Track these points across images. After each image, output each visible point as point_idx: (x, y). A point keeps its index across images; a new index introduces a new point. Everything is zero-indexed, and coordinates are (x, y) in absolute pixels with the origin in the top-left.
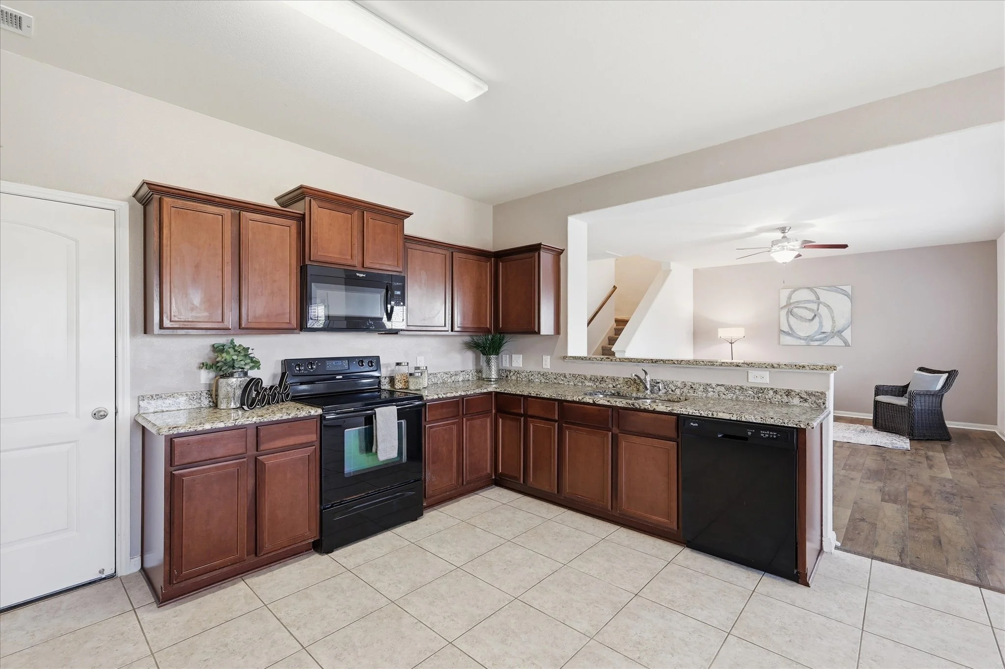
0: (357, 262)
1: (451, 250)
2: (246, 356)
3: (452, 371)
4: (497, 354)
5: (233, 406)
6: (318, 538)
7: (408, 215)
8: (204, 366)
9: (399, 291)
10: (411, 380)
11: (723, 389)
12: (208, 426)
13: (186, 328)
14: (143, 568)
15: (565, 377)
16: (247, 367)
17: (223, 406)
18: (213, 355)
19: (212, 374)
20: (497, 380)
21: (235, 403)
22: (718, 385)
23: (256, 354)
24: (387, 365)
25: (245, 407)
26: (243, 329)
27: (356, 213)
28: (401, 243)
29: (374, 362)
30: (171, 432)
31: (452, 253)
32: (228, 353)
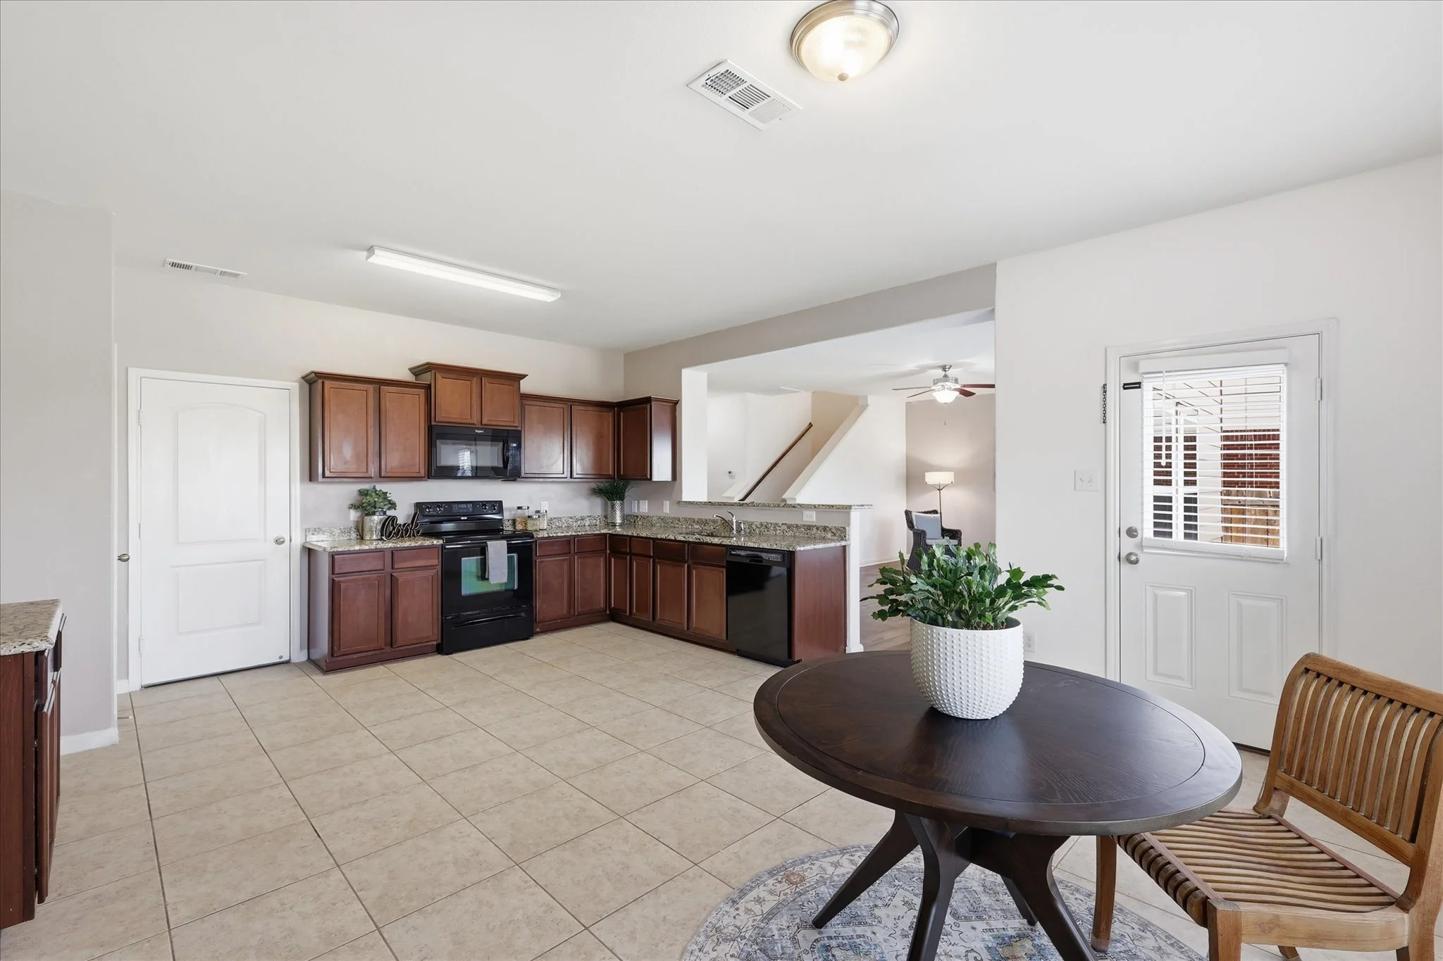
0: (476, 420)
1: (569, 404)
2: (385, 498)
3: (578, 516)
4: (622, 499)
5: (374, 537)
6: (439, 641)
7: (524, 376)
8: (353, 506)
9: (515, 443)
10: (530, 522)
11: (785, 527)
12: (357, 548)
13: (340, 477)
14: (309, 658)
15: (679, 520)
16: (386, 507)
17: (367, 537)
18: (359, 498)
19: (359, 514)
20: (621, 525)
21: (376, 536)
22: (783, 524)
23: (391, 497)
24: (510, 510)
25: (384, 538)
26: (382, 477)
27: (475, 380)
28: (517, 400)
29: (498, 506)
30: (333, 550)
31: (571, 406)
32: (371, 496)
